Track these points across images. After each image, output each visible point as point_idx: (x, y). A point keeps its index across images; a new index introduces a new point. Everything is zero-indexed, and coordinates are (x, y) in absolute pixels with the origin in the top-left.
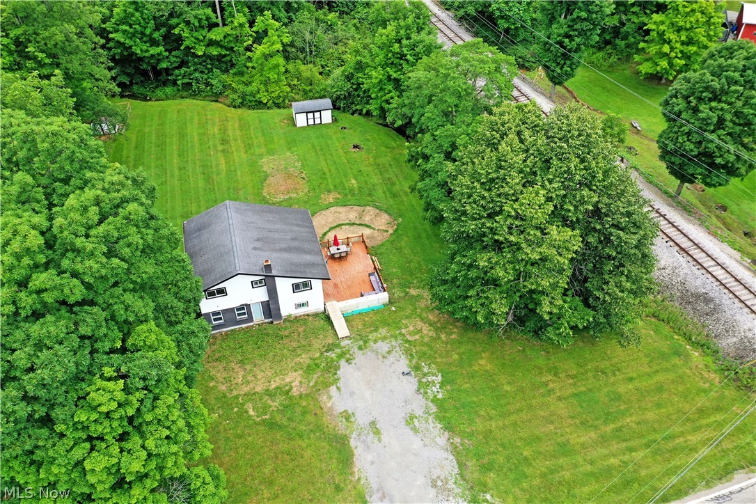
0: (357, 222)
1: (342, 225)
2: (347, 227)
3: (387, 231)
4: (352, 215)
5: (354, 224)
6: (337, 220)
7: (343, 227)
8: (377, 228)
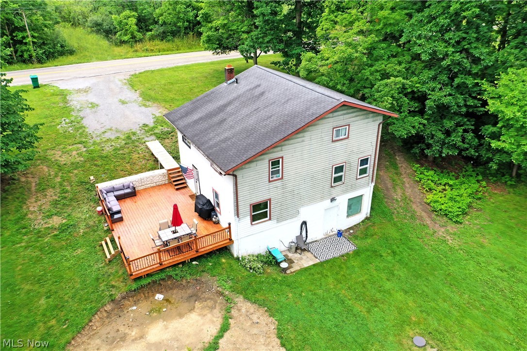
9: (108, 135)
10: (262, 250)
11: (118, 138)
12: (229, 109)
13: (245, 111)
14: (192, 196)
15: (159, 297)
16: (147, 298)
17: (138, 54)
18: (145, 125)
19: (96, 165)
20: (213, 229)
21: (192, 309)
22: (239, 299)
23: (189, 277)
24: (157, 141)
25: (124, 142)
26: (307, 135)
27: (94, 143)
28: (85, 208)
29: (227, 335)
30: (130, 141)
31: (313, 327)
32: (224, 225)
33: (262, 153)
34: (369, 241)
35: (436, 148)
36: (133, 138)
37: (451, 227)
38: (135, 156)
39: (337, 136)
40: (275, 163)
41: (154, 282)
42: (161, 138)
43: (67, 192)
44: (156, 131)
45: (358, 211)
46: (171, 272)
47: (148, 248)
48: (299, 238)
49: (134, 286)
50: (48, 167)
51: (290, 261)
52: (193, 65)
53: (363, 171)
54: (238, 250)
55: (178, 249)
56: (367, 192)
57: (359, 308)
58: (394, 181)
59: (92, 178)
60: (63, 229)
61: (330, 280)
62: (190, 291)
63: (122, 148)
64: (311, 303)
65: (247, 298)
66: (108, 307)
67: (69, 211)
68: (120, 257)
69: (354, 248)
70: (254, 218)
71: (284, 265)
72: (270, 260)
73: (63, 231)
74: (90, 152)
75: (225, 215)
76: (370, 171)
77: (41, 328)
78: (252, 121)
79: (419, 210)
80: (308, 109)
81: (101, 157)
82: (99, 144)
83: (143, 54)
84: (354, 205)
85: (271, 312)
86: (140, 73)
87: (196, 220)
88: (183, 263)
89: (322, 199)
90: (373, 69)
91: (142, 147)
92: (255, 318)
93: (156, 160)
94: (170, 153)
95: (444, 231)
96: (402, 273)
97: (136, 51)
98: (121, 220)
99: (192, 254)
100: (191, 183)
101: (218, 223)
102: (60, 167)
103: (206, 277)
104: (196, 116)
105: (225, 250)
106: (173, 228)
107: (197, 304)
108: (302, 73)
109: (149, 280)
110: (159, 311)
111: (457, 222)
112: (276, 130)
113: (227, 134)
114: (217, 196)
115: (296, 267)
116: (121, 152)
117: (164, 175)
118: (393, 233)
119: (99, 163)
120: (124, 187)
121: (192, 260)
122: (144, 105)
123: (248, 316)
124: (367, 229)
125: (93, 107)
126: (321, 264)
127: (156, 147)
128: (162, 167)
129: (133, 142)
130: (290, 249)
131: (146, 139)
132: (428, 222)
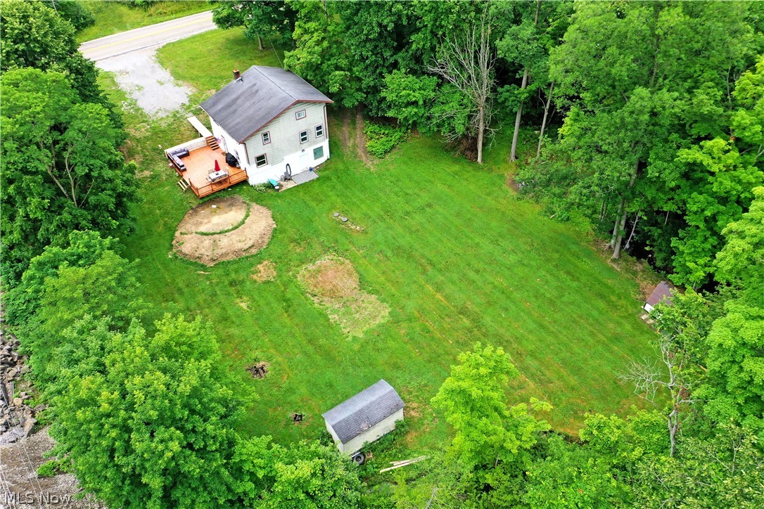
0: (217, 236)
1: (233, 229)
2: (226, 229)
3: (181, 234)
4: (225, 242)
5: (220, 233)
6: (240, 233)
7: (231, 228)
8: (194, 234)
9: (161, 115)
10: (266, 182)
11: (168, 116)
12: (239, 102)
13: (248, 104)
14: (223, 153)
15: (214, 206)
16: (208, 207)
17: (154, 19)
18: (183, 105)
19: (159, 137)
20: (237, 171)
21: (231, 210)
22: (254, 204)
23: (227, 196)
24: (194, 117)
25: (172, 119)
26: (281, 119)
27: (153, 122)
28: (161, 165)
29: (248, 218)
30: (176, 118)
31: (289, 213)
32: (243, 169)
33: (258, 130)
34: (327, 172)
35: (374, 111)
36: (178, 115)
37: (376, 161)
38: (182, 129)
39: (299, 116)
40: (265, 135)
41: (210, 199)
42: (197, 113)
43: (147, 156)
44: (192, 109)
45: (322, 155)
46: (218, 194)
47: (205, 183)
48: (286, 173)
49: (201, 202)
50: (130, 140)
51: (281, 186)
52: (207, 33)
53: (319, 133)
54: (251, 182)
55: (220, 183)
56: (325, 144)
57: (313, 204)
58: (350, 133)
59: (160, 146)
60: (153, 177)
61: (301, 193)
62: (229, 203)
63: (172, 124)
64: (289, 204)
65: (257, 203)
66: (191, 212)
67: (152, 166)
68: (191, 189)
69: (317, 176)
70: (259, 164)
71: (277, 188)
72: (270, 186)
73: (153, 179)
74: (153, 128)
75: (243, 163)
76: (324, 132)
77: (161, 222)
78: (251, 111)
79: (360, 152)
80: (280, 104)
81: (162, 131)
82: (157, 122)
83: (158, 19)
84: (318, 153)
85: (269, 208)
86: (164, 47)
87: (228, 167)
88: (224, 189)
89: (296, 151)
90: (329, 63)
91: (185, 122)
92: (261, 211)
93: (197, 131)
94: (204, 125)
95: (372, 165)
96: (339, 187)
97: (151, 15)
98: (185, 170)
99: (228, 185)
100: (221, 145)
101: (239, 168)
102: (138, 141)
103: (236, 196)
104: (219, 106)
105: (245, 182)
106: (216, 172)
107: (233, 208)
108: (286, 68)
109: (208, 199)
110: (215, 212)
111: (380, 158)
112: (263, 118)
113: (238, 120)
114: (237, 154)
115: (284, 189)
116: (173, 127)
117: (204, 141)
118: (341, 166)
119: (161, 135)
120: (181, 151)
121: (229, 188)
122: (177, 85)
123: (258, 210)
124: (326, 166)
125: (139, 89)
126: (298, 186)
127: (195, 121)
128: (201, 136)
129: (178, 119)
130: (281, 180)
131: (187, 115)
132: (364, 158)
